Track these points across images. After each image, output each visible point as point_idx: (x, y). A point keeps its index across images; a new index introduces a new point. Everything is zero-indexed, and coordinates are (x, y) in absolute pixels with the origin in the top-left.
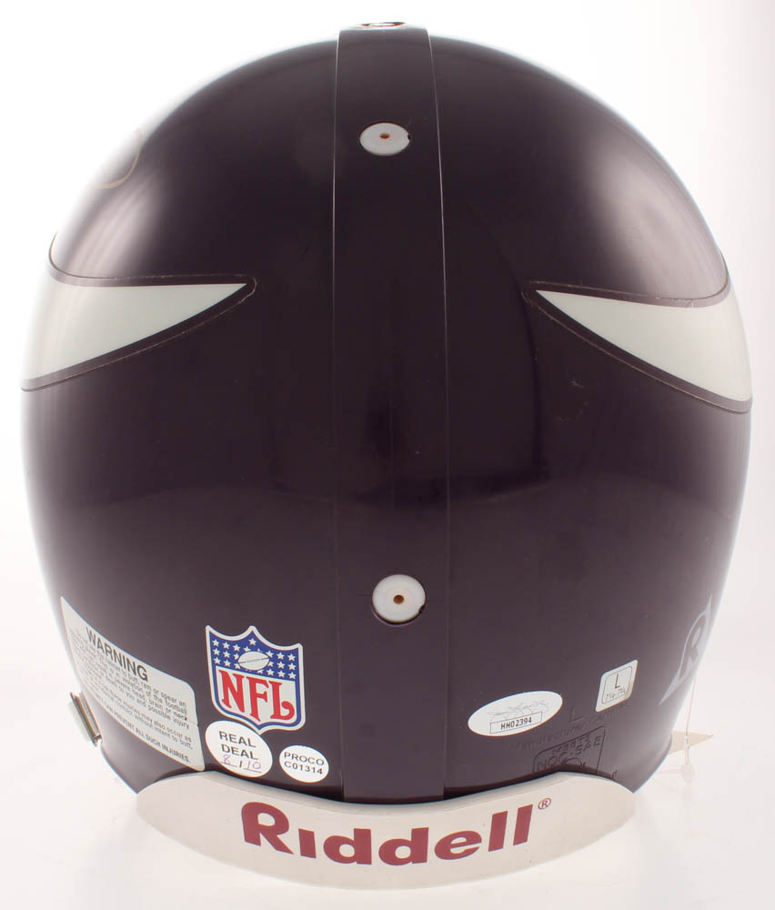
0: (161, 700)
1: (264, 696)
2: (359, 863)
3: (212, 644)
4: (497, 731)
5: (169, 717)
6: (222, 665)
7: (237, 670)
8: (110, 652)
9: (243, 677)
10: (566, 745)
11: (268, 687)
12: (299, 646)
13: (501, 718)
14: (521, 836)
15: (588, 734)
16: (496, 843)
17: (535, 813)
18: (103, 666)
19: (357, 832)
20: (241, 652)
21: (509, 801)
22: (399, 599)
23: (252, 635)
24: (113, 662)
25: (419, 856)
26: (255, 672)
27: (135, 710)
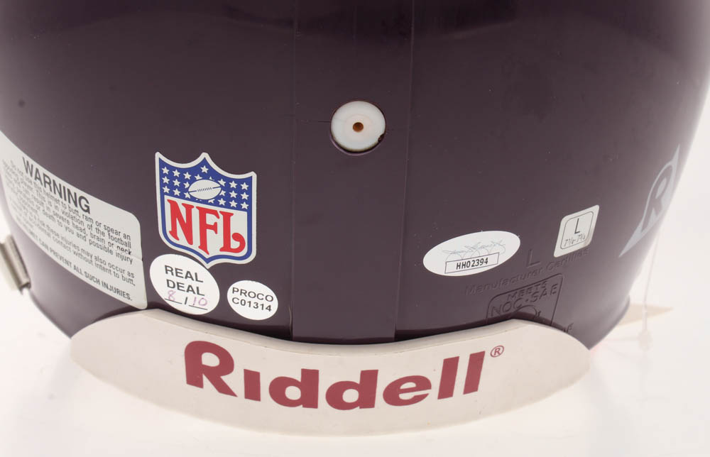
0: (103, 234)
1: (214, 228)
2: (304, 406)
3: (161, 171)
4: (452, 271)
5: (111, 252)
6: (171, 194)
7: (187, 199)
8: (49, 183)
9: (193, 207)
10: (521, 290)
11: (218, 217)
12: (253, 175)
13: (457, 257)
14: (471, 386)
15: (544, 281)
16: (446, 391)
17: (487, 360)
18: (40, 199)
19: (305, 372)
20: (192, 181)
21: (461, 346)
22: (358, 127)
23: (204, 162)
24: (52, 194)
25: (366, 401)
26: (205, 202)
27: (74, 246)
